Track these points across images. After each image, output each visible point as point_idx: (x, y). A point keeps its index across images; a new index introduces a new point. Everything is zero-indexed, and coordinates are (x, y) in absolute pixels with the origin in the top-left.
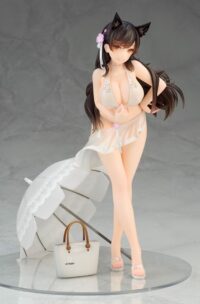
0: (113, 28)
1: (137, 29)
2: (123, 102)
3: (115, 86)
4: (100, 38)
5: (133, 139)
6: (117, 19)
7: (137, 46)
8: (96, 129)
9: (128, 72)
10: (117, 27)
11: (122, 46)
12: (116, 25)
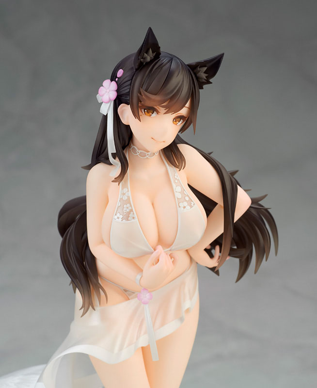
0: (141, 66)
1: (193, 69)
4: (108, 91)
6: (151, 43)
7: (193, 109)
8: (89, 304)
9: (171, 169)
10: (149, 64)
11: (163, 107)
12: (149, 59)
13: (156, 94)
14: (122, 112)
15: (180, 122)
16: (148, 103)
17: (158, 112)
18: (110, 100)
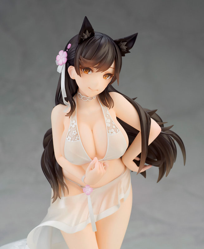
0: (81, 41)
1: (117, 43)
2: (97, 154)
3: (85, 129)
4: (62, 58)
5: (112, 210)
6: (87, 27)
7: (118, 68)
8: (57, 196)
9: (104, 108)
10: (86, 40)
11: (95, 67)
12: (86, 37)
13: (90, 59)
14: (70, 71)
15: (109, 78)
16: (86, 65)
17: (92, 71)
18: (63, 63)
